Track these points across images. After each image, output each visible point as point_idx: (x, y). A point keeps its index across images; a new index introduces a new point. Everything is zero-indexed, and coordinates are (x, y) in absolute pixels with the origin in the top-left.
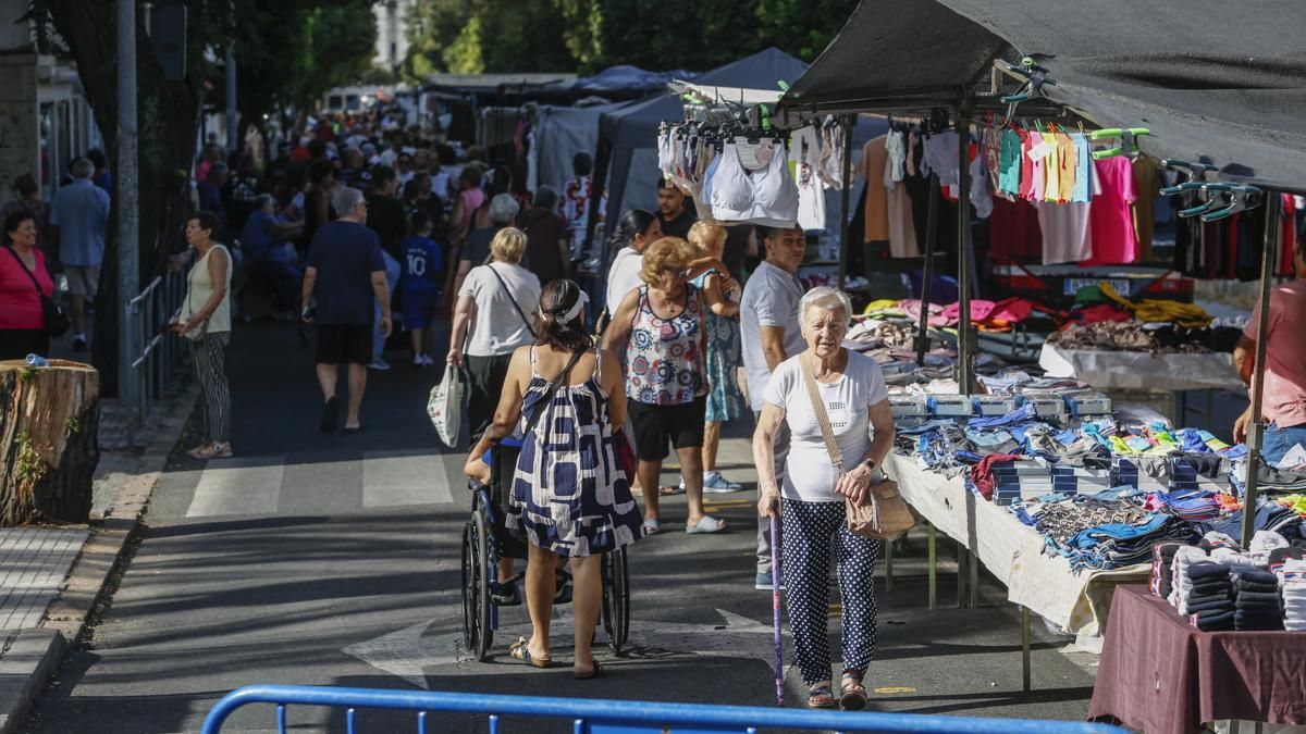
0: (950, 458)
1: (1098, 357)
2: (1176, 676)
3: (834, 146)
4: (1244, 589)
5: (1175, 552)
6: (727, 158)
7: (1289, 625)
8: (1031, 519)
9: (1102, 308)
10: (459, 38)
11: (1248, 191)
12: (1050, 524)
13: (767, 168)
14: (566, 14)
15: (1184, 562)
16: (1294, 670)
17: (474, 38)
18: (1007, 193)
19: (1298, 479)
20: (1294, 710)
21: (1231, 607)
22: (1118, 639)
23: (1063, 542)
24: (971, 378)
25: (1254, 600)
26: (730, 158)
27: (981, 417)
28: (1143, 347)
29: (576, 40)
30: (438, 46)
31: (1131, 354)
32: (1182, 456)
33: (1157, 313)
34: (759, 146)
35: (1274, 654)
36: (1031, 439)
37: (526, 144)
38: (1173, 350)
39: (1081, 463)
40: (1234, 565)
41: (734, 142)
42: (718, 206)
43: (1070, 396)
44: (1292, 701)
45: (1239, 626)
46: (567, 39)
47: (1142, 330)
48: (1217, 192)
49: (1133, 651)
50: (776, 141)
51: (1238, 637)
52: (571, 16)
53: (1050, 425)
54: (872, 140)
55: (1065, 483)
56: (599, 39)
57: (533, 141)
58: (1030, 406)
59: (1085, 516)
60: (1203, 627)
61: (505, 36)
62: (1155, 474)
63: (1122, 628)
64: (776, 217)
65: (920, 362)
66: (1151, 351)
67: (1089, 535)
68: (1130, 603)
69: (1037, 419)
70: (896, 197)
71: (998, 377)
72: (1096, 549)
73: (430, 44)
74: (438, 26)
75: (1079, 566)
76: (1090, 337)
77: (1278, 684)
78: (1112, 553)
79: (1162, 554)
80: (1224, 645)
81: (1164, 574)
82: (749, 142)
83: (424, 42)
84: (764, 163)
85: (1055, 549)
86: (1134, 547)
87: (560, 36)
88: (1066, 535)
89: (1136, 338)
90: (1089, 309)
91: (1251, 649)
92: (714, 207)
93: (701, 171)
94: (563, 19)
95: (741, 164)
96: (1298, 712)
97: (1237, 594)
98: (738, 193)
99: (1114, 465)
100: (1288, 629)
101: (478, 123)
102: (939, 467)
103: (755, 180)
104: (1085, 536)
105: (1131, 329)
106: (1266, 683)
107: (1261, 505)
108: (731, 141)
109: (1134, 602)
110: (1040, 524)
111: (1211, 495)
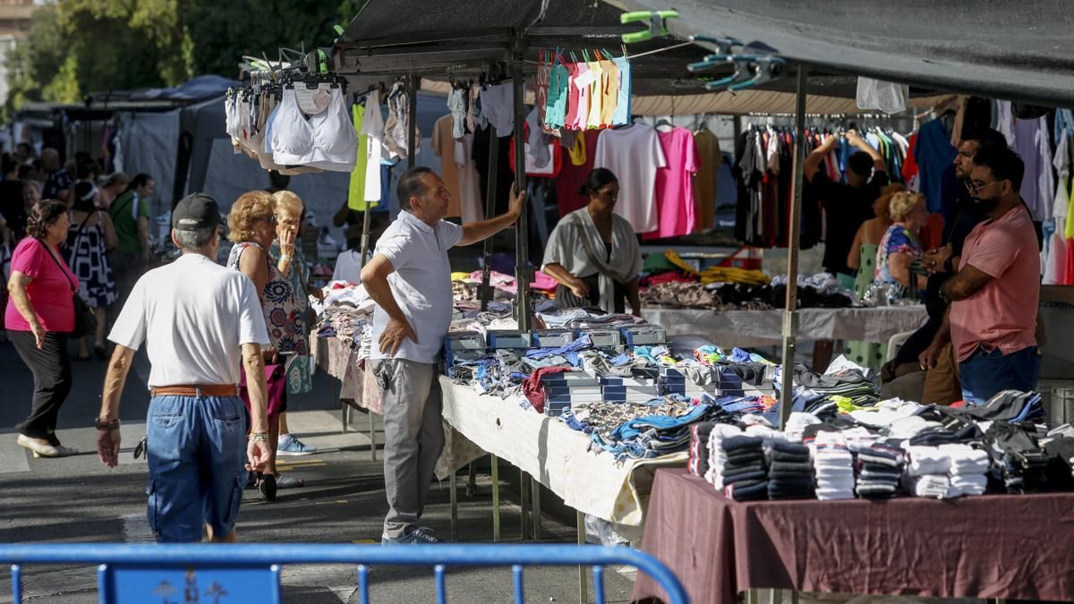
0: (505, 381)
1: (663, 315)
2: (713, 547)
3: (399, 113)
4: (777, 460)
5: (711, 430)
6: (286, 103)
7: (822, 494)
8: (580, 425)
9: (668, 275)
10: (57, 77)
11: (772, 62)
12: (596, 421)
13: (325, 112)
14: (159, 45)
15: (719, 437)
16: (827, 538)
17: (72, 75)
18: (553, 126)
19: (840, 383)
20: (829, 578)
21: (764, 478)
22: (659, 521)
23: (608, 438)
24: (530, 313)
25: (788, 470)
26: (289, 104)
27: (539, 348)
28: (706, 304)
29: (170, 70)
30: (37, 85)
31: (694, 312)
32: (727, 364)
33: (721, 278)
34: (317, 91)
35: (808, 523)
36: (584, 360)
37: (112, 148)
38: (735, 307)
39: (630, 373)
40: (768, 439)
41: (292, 88)
42: (278, 150)
43: (626, 328)
44: (827, 569)
45: (773, 496)
46: (161, 70)
47: (704, 289)
48: (743, 64)
49: (672, 529)
50: (334, 86)
51: (772, 507)
52: (164, 46)
53: (605, 353)
54: (443, 118)
55: (615, 392)
56: (192, 66)
57: (118, 146)
58: (587, 336)
59: (629, 412)
60: (739, 497)
61: (99, 67)
62: (701, 383)
63: (662, 510)
64: (335, 160)
65: (484, 308)
66: (714, 309)
67: (631, 426)
68: (670, 483)
69: (591, 347)
70: (466, 171)
71: (556, 315)
72: (638, 439)
73: (29, 84)
74: (36, 66)
75: (622, 457)
76: (655, 297)
77: (813, 552)
78: (654, 443)
79: (699, 434)
80: (759, 515)
81: (702, 453)
82: (308, 87)
83: (25, 82)
84: (323, 108)
85: (600, 446)
86: (674, 436)
87: (154, 66)
88: (611, 430)
89: (699, 296)
90: (656, 277)
91: (785, 519)
92: (275, 152)
93: (263, 122)
94: (157, 50)
95: (301, 111)
96: (833, 580)
97: (770, 464)
98: (297, 138)
99: (661, 375)
100: (821, 498)
101: (68, 139)
102: (495, 390)
103: (314, 125)
104: (627, 428)
105: (695, 288)
106: (801, 550)
107: (798, 394)
108: (290, 87)
109: (673, 482)
110: (587, 427)
111: (756, 399)
